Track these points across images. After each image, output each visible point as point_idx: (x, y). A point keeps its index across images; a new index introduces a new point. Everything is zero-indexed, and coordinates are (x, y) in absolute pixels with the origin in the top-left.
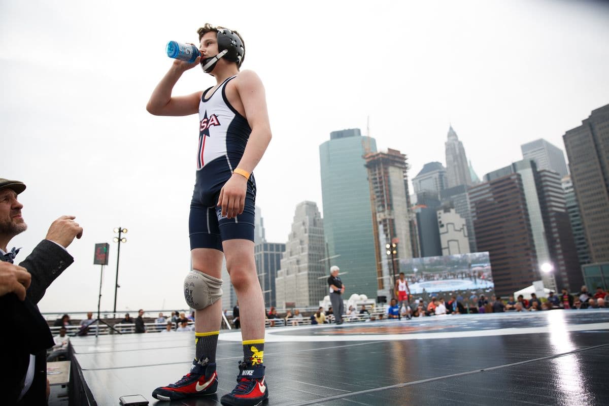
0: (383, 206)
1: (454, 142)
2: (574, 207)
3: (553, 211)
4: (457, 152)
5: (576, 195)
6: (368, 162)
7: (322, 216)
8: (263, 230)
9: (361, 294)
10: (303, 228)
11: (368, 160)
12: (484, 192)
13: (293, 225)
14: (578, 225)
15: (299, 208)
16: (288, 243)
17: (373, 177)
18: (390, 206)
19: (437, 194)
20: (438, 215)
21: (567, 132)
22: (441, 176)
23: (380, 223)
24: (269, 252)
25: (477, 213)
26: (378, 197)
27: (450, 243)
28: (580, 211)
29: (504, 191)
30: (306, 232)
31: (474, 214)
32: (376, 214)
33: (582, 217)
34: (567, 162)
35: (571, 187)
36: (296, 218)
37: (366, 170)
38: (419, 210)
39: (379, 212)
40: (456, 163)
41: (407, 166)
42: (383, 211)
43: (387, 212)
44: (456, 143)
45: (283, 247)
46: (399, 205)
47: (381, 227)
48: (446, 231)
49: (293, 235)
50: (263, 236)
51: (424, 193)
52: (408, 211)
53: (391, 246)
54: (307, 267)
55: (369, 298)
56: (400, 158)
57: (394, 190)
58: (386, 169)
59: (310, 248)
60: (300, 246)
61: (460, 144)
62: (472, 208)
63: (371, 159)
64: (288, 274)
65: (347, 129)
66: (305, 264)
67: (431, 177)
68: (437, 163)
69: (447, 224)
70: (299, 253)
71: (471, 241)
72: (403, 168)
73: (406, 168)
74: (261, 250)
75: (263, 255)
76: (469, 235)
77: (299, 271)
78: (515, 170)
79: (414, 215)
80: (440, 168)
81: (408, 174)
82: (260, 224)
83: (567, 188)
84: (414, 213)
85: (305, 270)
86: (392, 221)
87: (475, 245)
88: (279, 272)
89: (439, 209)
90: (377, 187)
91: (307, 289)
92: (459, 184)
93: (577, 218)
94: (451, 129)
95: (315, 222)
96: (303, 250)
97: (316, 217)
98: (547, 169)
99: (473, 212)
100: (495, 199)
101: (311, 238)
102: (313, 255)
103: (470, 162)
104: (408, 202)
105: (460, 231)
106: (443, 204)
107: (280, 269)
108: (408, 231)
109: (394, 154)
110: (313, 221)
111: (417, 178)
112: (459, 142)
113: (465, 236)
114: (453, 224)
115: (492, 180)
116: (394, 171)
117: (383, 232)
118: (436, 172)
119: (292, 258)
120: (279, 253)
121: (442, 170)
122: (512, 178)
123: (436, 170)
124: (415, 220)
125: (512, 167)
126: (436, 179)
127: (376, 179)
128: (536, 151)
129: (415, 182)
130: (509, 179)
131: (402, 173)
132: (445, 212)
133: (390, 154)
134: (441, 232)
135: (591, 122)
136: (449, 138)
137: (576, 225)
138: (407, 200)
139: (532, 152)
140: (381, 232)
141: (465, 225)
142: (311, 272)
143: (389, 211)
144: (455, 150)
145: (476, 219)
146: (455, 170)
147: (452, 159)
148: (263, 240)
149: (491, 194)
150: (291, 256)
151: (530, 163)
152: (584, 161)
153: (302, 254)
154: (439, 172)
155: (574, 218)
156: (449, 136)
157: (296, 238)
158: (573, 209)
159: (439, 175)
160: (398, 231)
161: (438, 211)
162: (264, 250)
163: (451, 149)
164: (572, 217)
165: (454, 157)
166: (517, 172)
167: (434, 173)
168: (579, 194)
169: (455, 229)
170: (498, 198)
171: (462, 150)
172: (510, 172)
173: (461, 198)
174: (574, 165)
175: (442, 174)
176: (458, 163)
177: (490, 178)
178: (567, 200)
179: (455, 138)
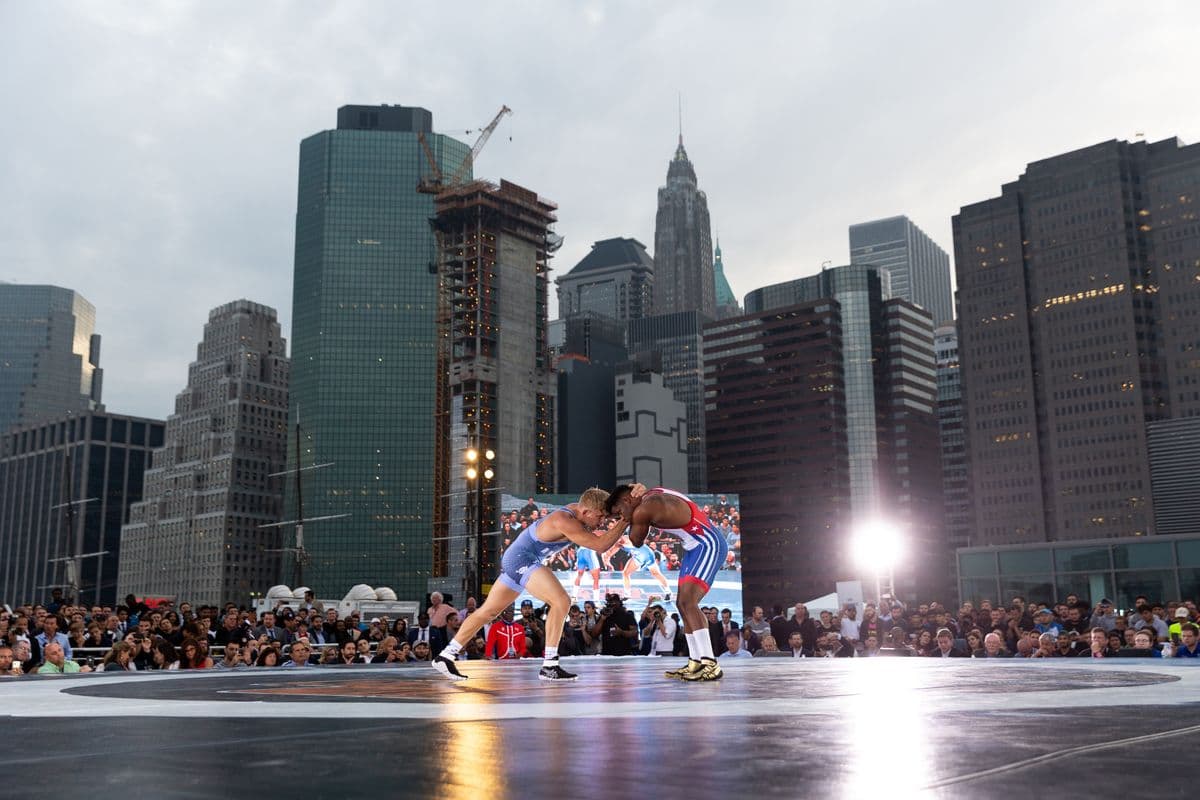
0: (471, 344)
1: (686, 191)
2: (955, 402)
3: (905, 408)
4: (690, 220)
5: (962, 371)
6: (442, 214)
7: (288, 354)
8: (97, 375)
9: (382, 586)
10: (225, 380)
11: (444, 207)
12: (742, 338)
13: (193, 369)
14: (957, 449)
16: (172, 421)
17: (451, 258)
18: (491, 346)
19: (623, 330)
20: (618, 387)
21: (964, 209)
22: (637, 281)
23: (457, 390)
24: (107, 444)
25: (719, 391)
26: (458, 316)
27: (638, 463)
28: (965, 414)
30: (233, 396)
31: (712, 394)
32: (447, 363)
33: (967, 429)
34: (954, 288)
35: (955, 352)
36: (205, 350)
37: (431, 234)
38: (568, 366)
39: (456, 360)
40: (681, 251)
41: (550, 238)
42: (469, 358)
43: (480, 361)
44: (688, 195)
45: (155, 431)
46: (514, 347)
47: (458, 401)
48: (634, 432)
49: (189, 402)
50: (95, 392)
51: (587, 322)
52: (539, 364)
53: (482, 457)
54: (225, 497)
55: (402, 597)
56: (535, 215)
57: (505, 303)
58: (491, 239)
59: (241, 443)
60: (212, 435)
61: (700, 201)
62: (707, 376)
63: (453, 205)
64: (163, 516)
65: (391, 104)
66: (220, 490)
67: (613, 280)
68: (632, 240)
69: (638, 413)
70: (207, 454)
71: (696, 465)
72: (539, 245)
73: (547, 246)
74: (82, 437)
75: (86, 452)
76: (691, 450)
77: (201, 510)
78: (829, 290)
79: (553, 379)
80: (640, 262)
81: (550, 263)
82: (86, 355)
83: (944, 354)
84: (552, 370)
85: (217, 508)
86: (491, 388)
87: (703, 477)
88: (133, 506)
89: (623, 370)
90: (458, 289)
91: (219, 563)
92: (684, 309)
93: (958, 431)
94: (681, 152)
95: (264, 369)
96: (218, 442)
97: (270, 352)
98: (904, 297)
99: (708, 388)
100: (768, 359)
101: (249, 414)
102: (247, 463)
103: (718, 252)
104: (541, 342)
105: (670, 435)
106: (632, 357)
107: (140, 499)
108: (533, 421)
109: (518, 201)
110: (259, 363)
111: (573, 279)
112: (698, 195)
113: (680, 450)
114: (654, 414)
115: (765, 309)
116: (512, 250)
117: (460, 417)
118: (628, 269)
119: (181, 466)
120: (140, 448)
121: (641, 266)
122: (819, 309)
123: (626, 262)
124: (554, 392)
125: (821, 281)
126: (623, 285)
127: (459, 264)
128: (884, 248)
129: (566, 286)
130: (811, 311)
131: (535, 256)
132: (636, 379)
133: (507, 197)
134: (618, 433)
135: (1022, 191)
136: (673, 179)
137: (951, 449)
138: (539, 334)
139: (875, 250)
140: (457, 417)
141: (684, 421)
142: (235, 514)
143: (485, 359)
144: (685, 215)
145: (713, 407)
146: (676, 271)
147: (672, 238)
148: (92, 404)
149: (759, 347)
150: (180, 460)
151: (865, 275)
152: (992, 289)
153: (216, 459)
154: (634, 269)
155: (950, 432)
156: (671, 174)
157: (202, 410)
158: (952, 409)
159: (633, 278)
160: (503, 419)
161: (619, 374)
162: (93, 437)
163: (675, 209)
164: (946, 427)
165: (677, 234)
166: (833, 296)
167: (620, 270)
168: (970, 375)
169: (658, 428)
170: (777, 357)
171: (703, 218)
172: (816, 292)
173: (683, 347)
174: (969, 297)
175: (642, 274)
176: (688, 251)
177: (764, 303)
178: (941, 385)
179: (689, 181)
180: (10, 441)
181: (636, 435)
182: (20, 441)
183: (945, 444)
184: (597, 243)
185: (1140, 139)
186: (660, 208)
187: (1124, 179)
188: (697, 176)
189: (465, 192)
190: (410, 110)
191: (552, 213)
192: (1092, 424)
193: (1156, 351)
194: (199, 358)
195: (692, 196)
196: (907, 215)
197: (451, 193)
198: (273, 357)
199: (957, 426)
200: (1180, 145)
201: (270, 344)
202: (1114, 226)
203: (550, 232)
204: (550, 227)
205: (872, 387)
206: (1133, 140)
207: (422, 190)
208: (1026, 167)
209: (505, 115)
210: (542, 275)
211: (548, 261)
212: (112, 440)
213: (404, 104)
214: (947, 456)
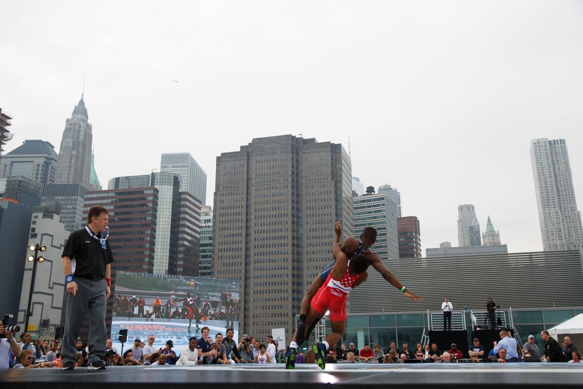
1: (81, 122)
2: (207, 245)
4: (82, 137)
5: (214, 231)
14: (207, 268)
19: (40, 189)
20: (33, 220)
21: (222, 154)
22: (47, 164)
28: (213, 251)
29: (132, 206)
33: (213, 259)
35: (212, 221)
40: (74, 152)
51: (20, 182)
61: (89, 128)
62: (83, 219)
67: (33, 162)
68: (47, 143)
69: (42, 235)
73: (3, 138)
78: (153, 184)
80: (49, 154)
83: (206, 221)
89: (39, 211)
92: (71, 183)
93: (208, 260)
94: (82, 103)
98: (190, 192)
100: (116, 214)
105: (59, 248)
106: (44, 204)
112: (88, 125)
114: (52, 236)
115: (120, 188)
118: (42, 157)
121: (52, 157)
122: (146, 192)
123: (43, 153)
125: (150, 179)
126: (38, 165)
128: (177, 167)
129: (5, 161)
130: (142, 192)
132: (44, 216)
134: (29, 245)
135: (249, 150)
136: (75, 115)
137: (202, 268)
139: (173, 167)
144: (79, 134)
146: (70, 161)
147: (71, 145)
149: (112, 207)
151: (173, 178)
152: (232, 193)
154: (46, 158)
155: (205, 259)
156: (75, 112)
158: (205, 248)
159: (45, 162)
161: (34, 212)
163: (74, 130)
164: (204, 257)
165: (74, 143)
166: (155, 187)
167: (38, 157)
168: (217, 232)
169: (54, 244)
170: (122, 213)
171: (88, 137)
172: (147, 183)
173: (69, 202)
174: (221, 195)
175: (50, 161)
176: (78, 152)
177: (120, 185)
178: (201, 236)
179: (84, 118)
184: (26, 141)
185: (301, 136)
186: (66, 128)
187: (293, 153)
188: (88, 116)
193: (299, 230)
195: (85, 126)
196: (190, 153)
199: (208, 256)
200: (316, 142)
202: (287, 172)
205: (169, 234)
206: (298, 136)
214: (201, 271)
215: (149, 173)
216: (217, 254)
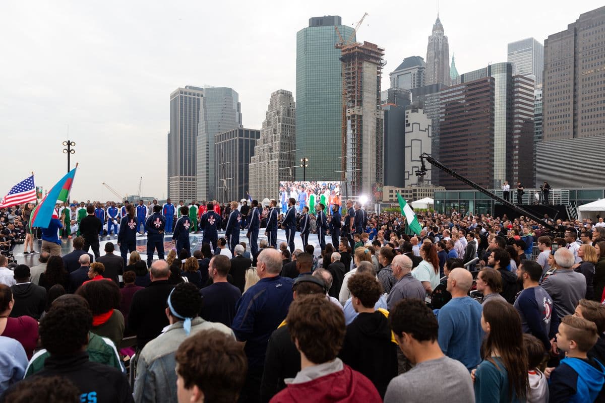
0: (353, 102)
1: (439, 36)
2: (540, 115)
4: (440, 47)
5: (543, 103)
6: (344, 55)
8: (240, 115)
11: (344, 53)
12: (458, 93)
13: (267, 113)
14: (541, 133)
15: (274, 96)
16: (262, 130)
17: (347, 72)
18: (360, 103)
19: (409, 93)
20: (406, 115)
21: (550, 36)
22: (420, 72)
23: (349, 118)
24: (244, 138)
25: (446, 114)
26: (349, 92)
27: (413, 141)
28: (543, 120)
29: (481, 93)
30: (280, 122)
31: (444, 115)
32: (346, 109)
33: (543, 126)
35: (541, 95)
36: (270, 107)
37: (340, 63)
38: (388, 107)
39: (349, 108)
40: (436, 60)
41: (382, 61)
42: (353, 107)
43: (356, 108)
44: (440, 37)
45: (257, 134)
46: (368, 102)
47: (349, 122)
48: (411, 130)
49: (267, 124)
50: (240, 121)
52: (378, 108)
54: (278, 155)
56: (376, 53)
57: (365, 87)
58: (360, 64)
59: (282, 137)
60: (274, 135)
61: (445, 39)
62: (442, 108)
63: (347, 52)
64: (260, 161)
65: (327, 16)
66: (276, 152)
67: (410, 73)
68: (419, 57)
69: (413, 124)
70: (272, 141)
72: (377, 64)
73: (381, 64)
74: (236, 136)
75: (238, 141)
76: (433, 136)
77: (271, 159)
78: (490, 74)
79: (383, 113)
80: (421, 65)
81: (383, 70)
82: (237, 109)
84: (383, 110)
85: (276, 158)
86: (361, 117)
88: (252, 157)
89: (409, 108)
90: (349, 83)
92: (436, 83)
93: (541, 126)
94: (438, 21)
95: (289, 112)
96: (275, 137)
97: (290, 106)
99: (441, 113)
100: (467, 101)
101: (284, 128)
102: (284, 144)
103: (453, 59)
104: (378, 100)
105: (425, 131)
106: (412, 103)
107: (253, 155)
108: (375, 128)
109: (370, 49)
110: (287, 111)
111: (396, 73)
112: (444, 37)
113: (429, 137)
114: (419, 124)
115: (465, 82)
116: (368, 67)
117: (350, 128)
118: (416, 68)
119: (265, 145)
120: (253, 139)
121: (422, 66)
123: (417, 65)
124: (383, 117)
125: (487, 70)
126: (414, 74)
127: (349, 74)
128: (522, 52)
129: (393, 76)
130: (485, 81)
131: (376, 69)
132: (413, 112)
133: (366, 48)
134: (406, 131)
135: (577, 27)
136: (435, 32)
137: (539, 133)
138: (377, 97)
139: (518, 53)
140: (349, 127)
141: (430, 126)
142: (282, 160)
143: (358, 107)
144: (438, 45)
145: (444, 120)
146: (434, 67)
147: (433, 55)
148: (239, 125)
149: (464, 96)
150: (264, 143)
151: (506, 66)
152: (559, 69)
153: (275, 142)
154: (418, 68)
155: (539, 126)
156: (434, 30)
157: (270, 127)
158: (539, 117)
159: (418, 71)
160: (364, 127)
161: (406, 110)
162: (239, 136)
163: (435, 43)
164: (538, 124)
165: (435, 53)
166: (492, 76)
167: (414, 69)
168: (546, 103)
169: (421, 129)
170: (470, 100)
171: (446, 46)
172: (485, 74)
173: (435, 97)
174: (549, 73)
175: (422, 70)
176: (439, 59)
177: (465, 80)
178: (535, 108)
179: (441, 32)
180: (216, 137)
181: (412, 132)
182: (219, 138)
183: (537, 131)
184: (405, 59)
186: (429, 44)
188: (444, 30)
189: (352, 47)
190: (334, 17)
191: (383, 52)
192: (597, 123)
194: (269, 110)
195: (442, 38)
196: (533, 37)
197: (347, 48)
198: (291, 108)
199: (540, 124)
201: (290, 104)
203: (382, 59)
204: (382, 57)
205: (505, 110)
207: (337, 48)
208: (579, 16)
209: (366, 16)
210: (379, 75)
211: (381, 70)
212: (251, 138)
213: (331, 15)
214: (537, 135)
215: (486, 66)
216: (546, 122)
